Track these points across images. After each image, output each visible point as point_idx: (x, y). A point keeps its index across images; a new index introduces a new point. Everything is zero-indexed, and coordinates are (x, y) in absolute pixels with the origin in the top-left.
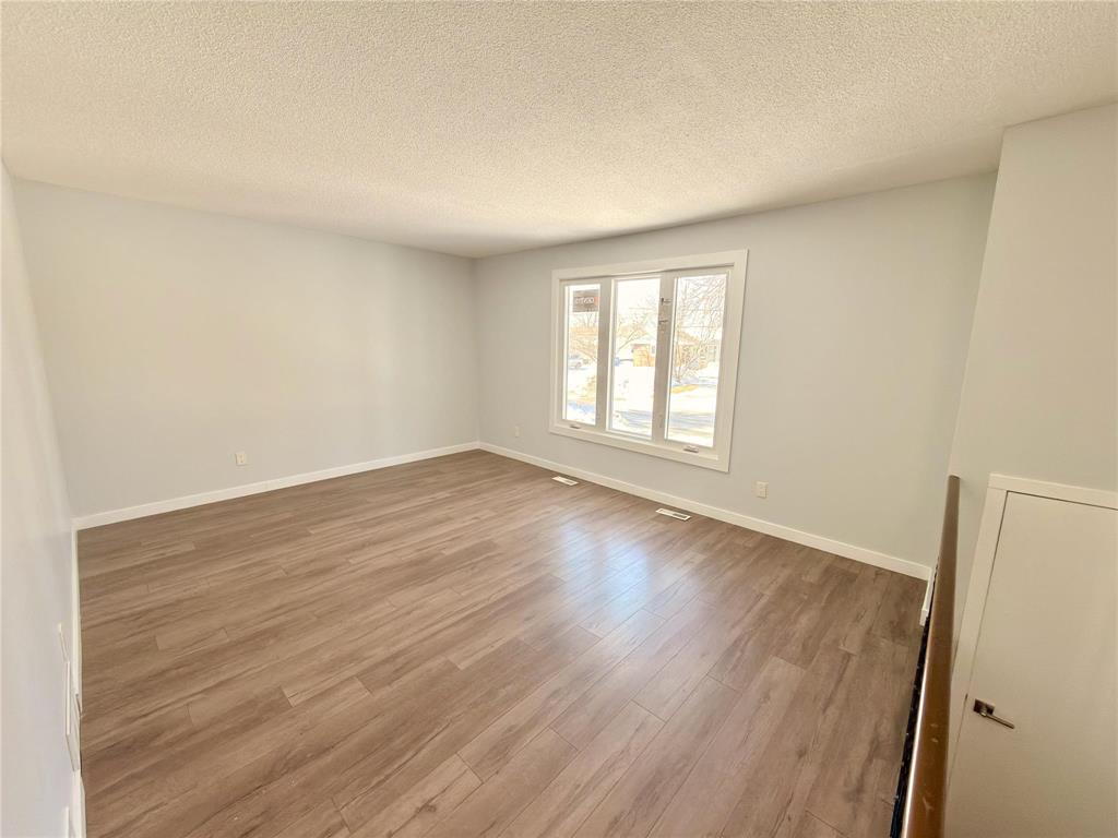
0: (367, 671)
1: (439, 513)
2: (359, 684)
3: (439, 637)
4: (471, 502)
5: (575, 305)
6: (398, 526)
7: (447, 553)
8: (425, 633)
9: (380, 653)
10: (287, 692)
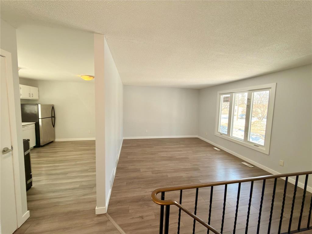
0: (153, 171)
1: (180, 149)
2: (151, 172)
3: (168, 170)
4: (188, 149)
5: (223, 100)
6: (170, 150)
7: (177, 157)
8: (165, 169)
9: (157, 169)
10: (141, 169)
